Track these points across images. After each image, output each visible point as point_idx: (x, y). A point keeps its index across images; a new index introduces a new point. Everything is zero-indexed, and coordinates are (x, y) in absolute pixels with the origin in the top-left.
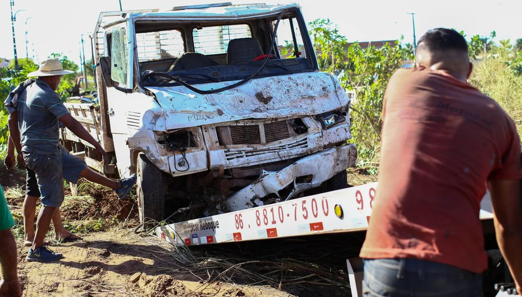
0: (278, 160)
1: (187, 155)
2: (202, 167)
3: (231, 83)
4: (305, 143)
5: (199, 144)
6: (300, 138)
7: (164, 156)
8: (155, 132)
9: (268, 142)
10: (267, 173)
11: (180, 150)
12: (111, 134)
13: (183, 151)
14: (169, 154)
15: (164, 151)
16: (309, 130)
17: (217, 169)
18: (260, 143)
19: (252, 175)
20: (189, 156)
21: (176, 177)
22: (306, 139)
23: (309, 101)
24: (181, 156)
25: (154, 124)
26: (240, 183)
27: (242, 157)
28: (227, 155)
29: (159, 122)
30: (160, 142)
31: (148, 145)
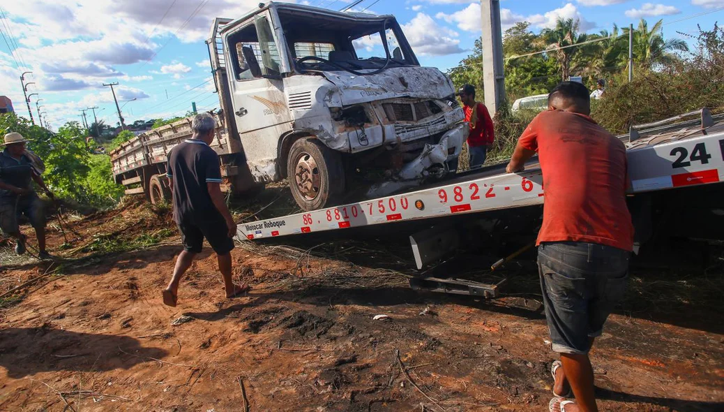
0: (428, 135)
1: (366, 129)
2: (378, 141)
3: (371, 71)
4: (443, 120)
5: (372, 120)
6: (439, 116)
7: (343, 132)
8: (330, 109)
9: (418, 120)
10: (433, 146)
11: (358, 126)
12: (238, 134)
13: (361, 127)
14: (349, 130)
15: (343, 126)
16: (443, 109)
17: (390, 144)
18: (413, 120)
19: (416, 149)
20: (367, 130)
21: (355, 154)
22: (443, 117)
23: (434, 87)
24: (360, 131)
25: (330, 101)
26: (409, 156)
27: (404, 132)
28: (396, 130)
29: (335, 98)
30: (336, 119)
31: (321, 124)
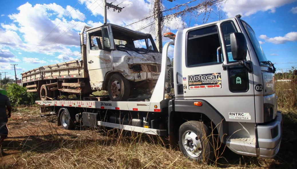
1: (141, 73)
2: (145, 78)
5: (143, 70)
7: (132, 73)
8: (128, 64)
11: (138, 72)
12: (88, 70)
14: (134, 73)
15: (132, 71)
18: (157, 72)
21: (136, 82)
24: (138, 74)
25: (129, 61)
28: (151, 75)
29: (131, 60)
30: (130, 68)
31: (124, 69)
